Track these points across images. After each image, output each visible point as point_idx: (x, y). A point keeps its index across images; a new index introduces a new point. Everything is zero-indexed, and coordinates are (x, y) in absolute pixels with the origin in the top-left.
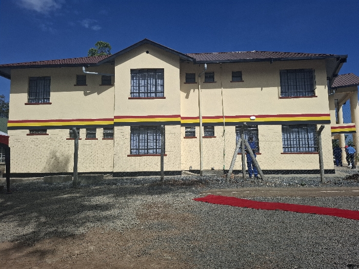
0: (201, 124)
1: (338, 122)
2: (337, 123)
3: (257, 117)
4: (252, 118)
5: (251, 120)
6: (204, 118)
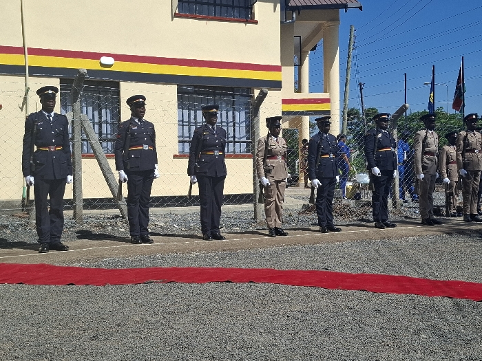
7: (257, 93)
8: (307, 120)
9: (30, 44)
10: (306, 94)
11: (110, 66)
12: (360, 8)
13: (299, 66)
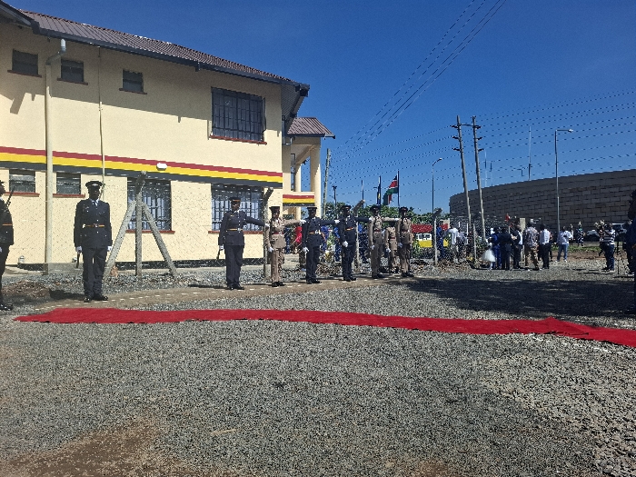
0: (50, 168)
1: (294, 189)
2: (292, 190)
3: (169, 164)
4: (160, 166)
5: (158, 169)
6: (56, 154)
7: (266, 190)
8: (299, 209)
9: (106, 153)
10: (299, 192)
11: (164, 169)
12: (334, 137)
13: (294, 174)
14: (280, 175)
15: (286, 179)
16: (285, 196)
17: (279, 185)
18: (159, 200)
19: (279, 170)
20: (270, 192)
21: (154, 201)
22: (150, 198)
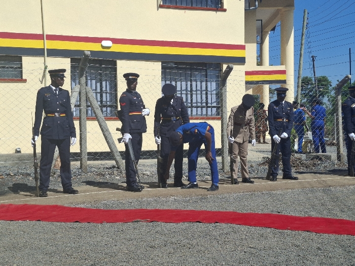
1: (260, 62)
2: (258, 65)
3: (115, 41)
4: (105, 43)
5: (103, 47)
7: (225, 67)
11: (109, 48)
13: (261, 44)
14: (242, 47)
15: (250, 52)
16: (247, 73)
17: (241, 61)
18: (104, 83)
19: (241, 42)
20: (230, 70)
21: (98, 85)
22: (94, 82)
